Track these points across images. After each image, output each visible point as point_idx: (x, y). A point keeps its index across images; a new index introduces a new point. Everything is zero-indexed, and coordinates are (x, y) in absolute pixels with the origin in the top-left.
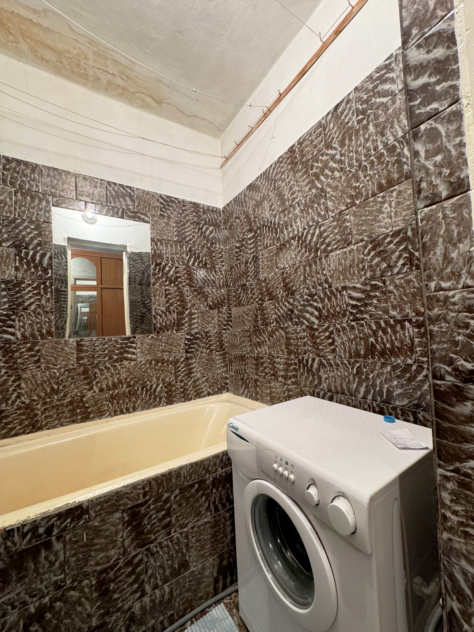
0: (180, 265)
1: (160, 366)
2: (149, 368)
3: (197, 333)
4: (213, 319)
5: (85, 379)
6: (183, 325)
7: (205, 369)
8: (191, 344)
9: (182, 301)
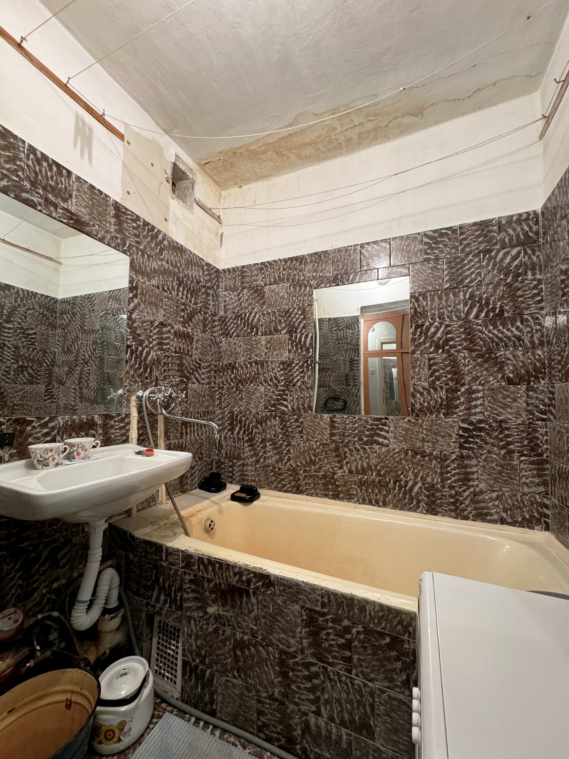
0: (454, 321)
1: (419, 460)
2: (404, 459)
3: (480, 421)
4: (515, 400)
5: (336, 456)
6: (457, 407)
7: (496, 479)
8: (469, 437)
9: (455, 373)
